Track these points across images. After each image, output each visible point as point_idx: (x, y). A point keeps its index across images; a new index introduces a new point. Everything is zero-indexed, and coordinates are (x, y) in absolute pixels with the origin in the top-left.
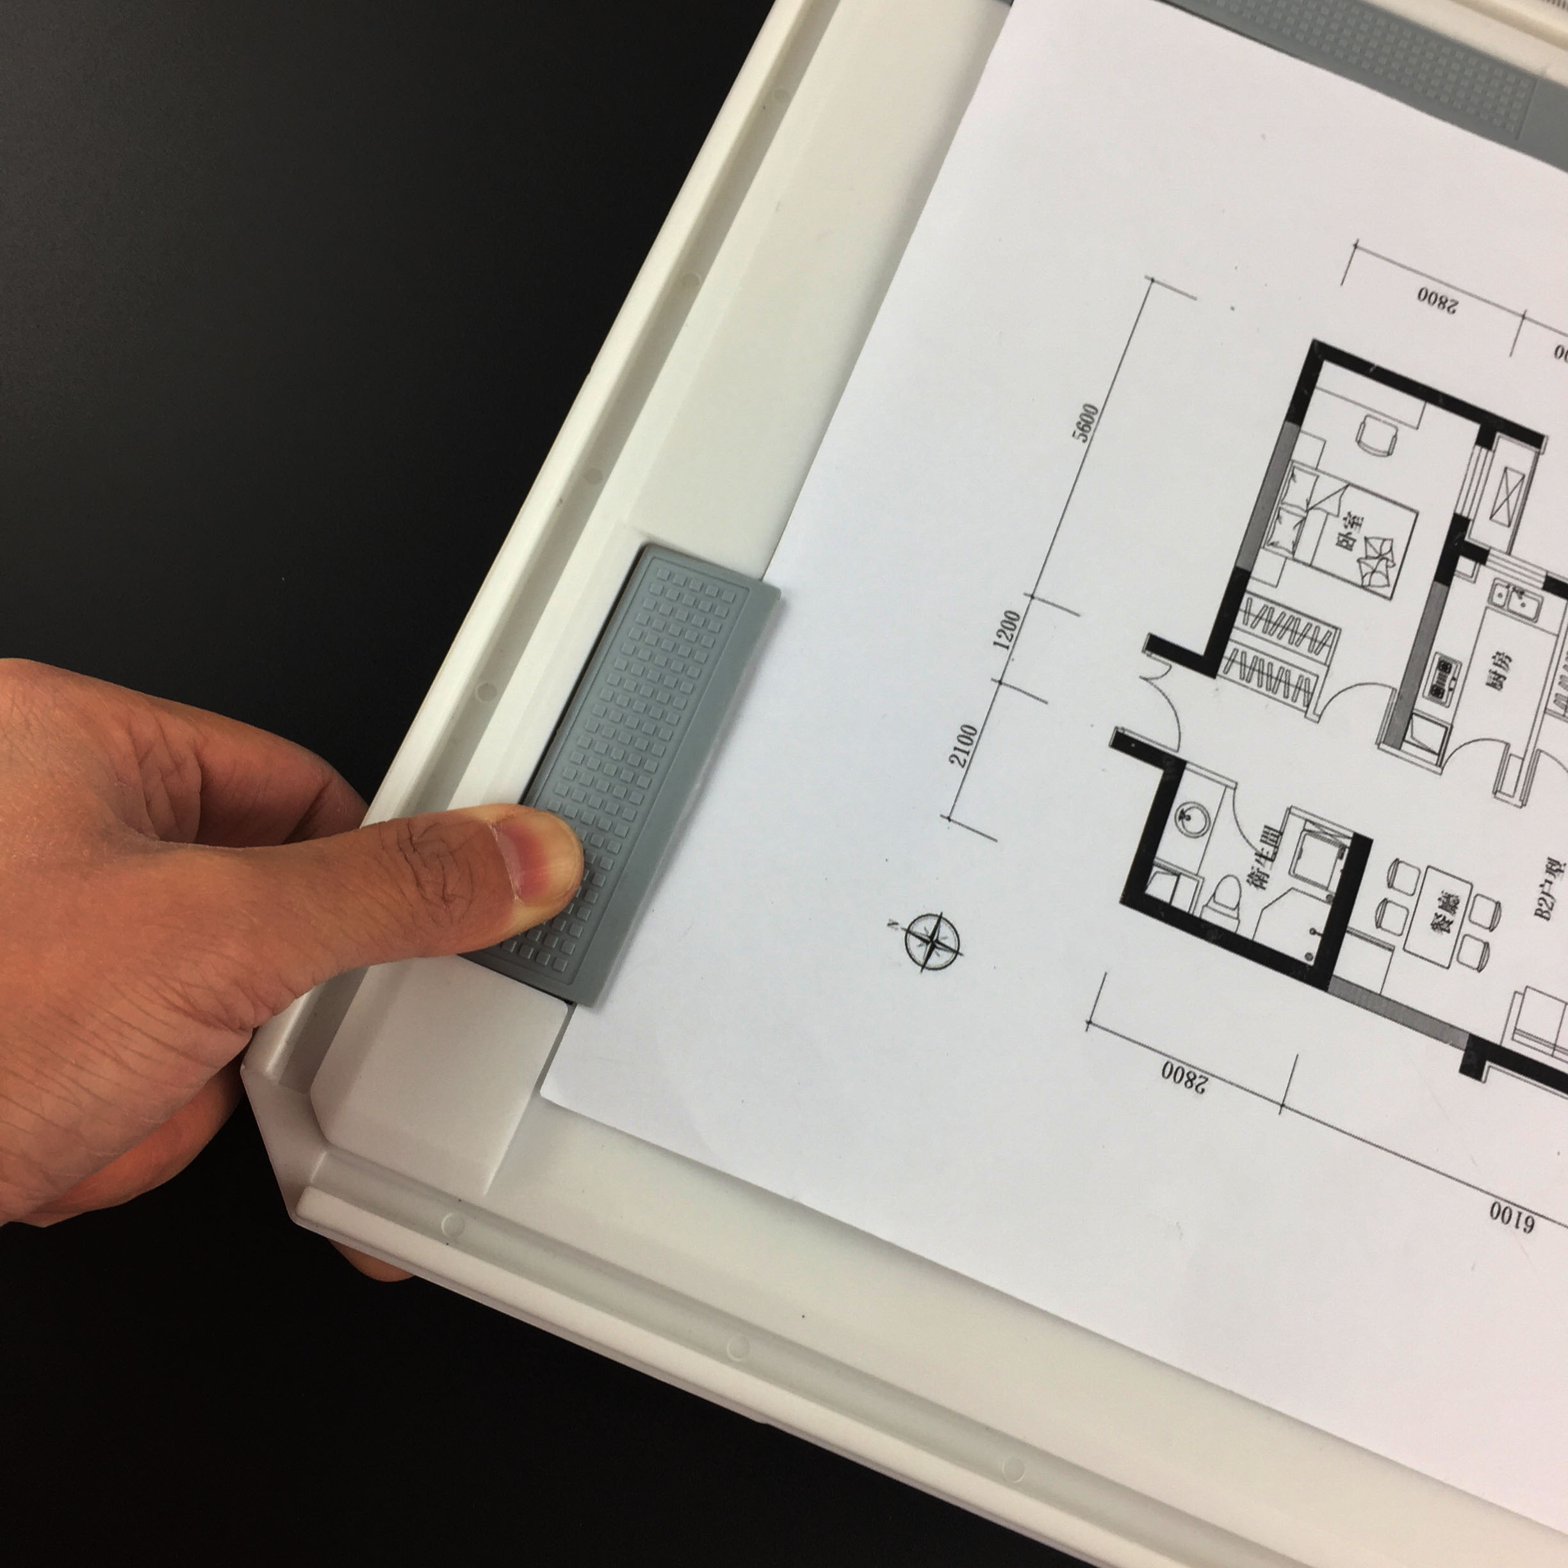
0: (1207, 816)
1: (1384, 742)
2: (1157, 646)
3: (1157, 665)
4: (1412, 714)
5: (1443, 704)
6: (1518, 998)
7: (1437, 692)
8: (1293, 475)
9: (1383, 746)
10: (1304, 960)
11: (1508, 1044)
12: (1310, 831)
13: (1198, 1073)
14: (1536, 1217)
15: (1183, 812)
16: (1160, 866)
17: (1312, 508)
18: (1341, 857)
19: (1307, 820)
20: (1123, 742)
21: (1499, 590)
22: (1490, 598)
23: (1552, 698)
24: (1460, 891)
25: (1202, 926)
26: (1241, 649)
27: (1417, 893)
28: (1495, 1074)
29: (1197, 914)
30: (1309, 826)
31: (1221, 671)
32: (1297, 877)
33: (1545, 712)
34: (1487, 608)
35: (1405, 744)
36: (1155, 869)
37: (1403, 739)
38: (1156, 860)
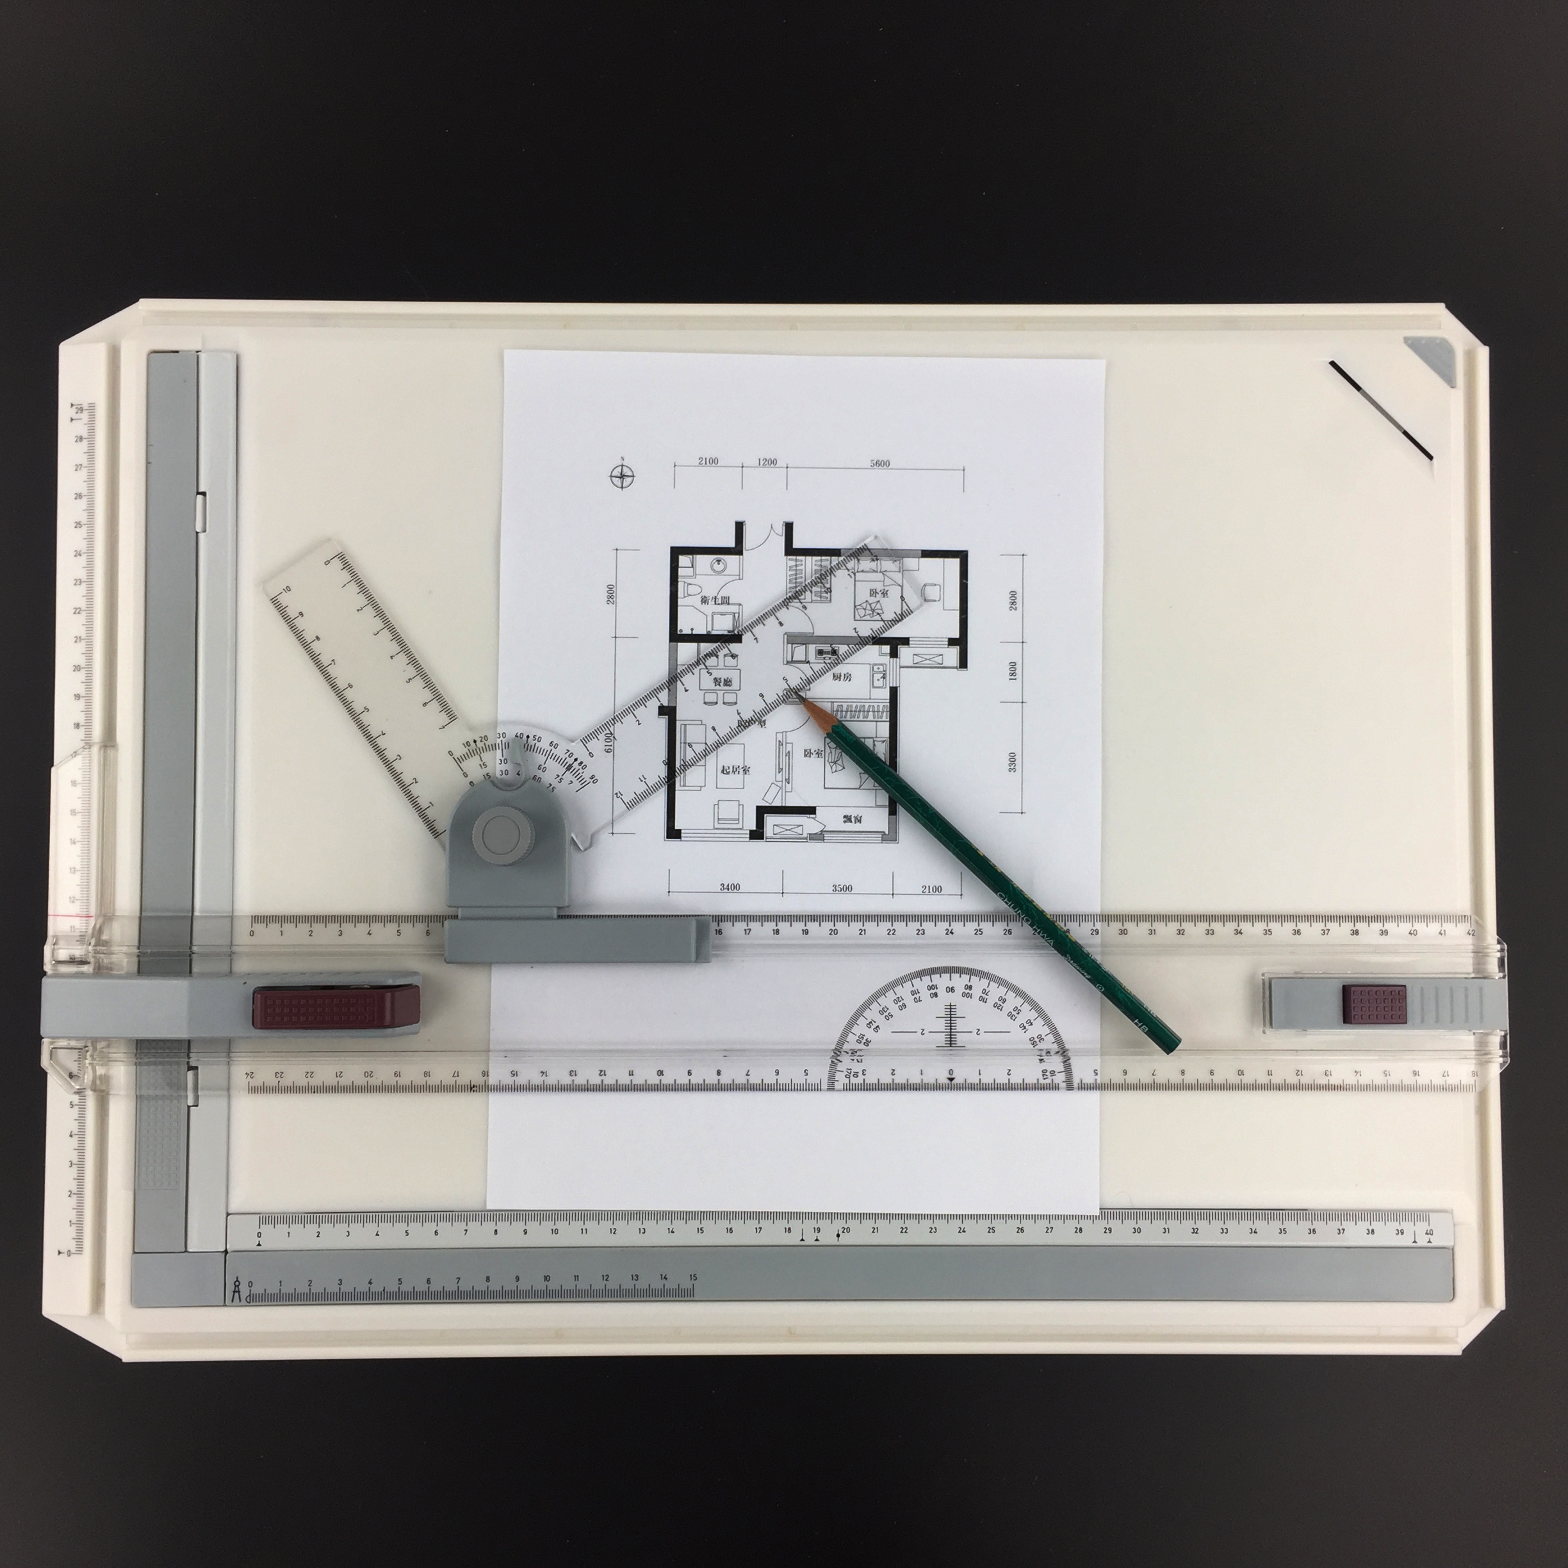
0: (723, 571)
1: (788, 636)
2: (789, 527)
3: (781, 530)
4: (805, 644)
5: (816, 656)
6: (700, 723)
7: (820, 652)
8: (896, 561)
9: (786, 636)
10: (679, 629)
11: (678, 724)
12: (734, 616)
13: (614, 599)
14: (612, 752)
15: (720, 561)
16: (693, 558)
17: (883, 574)
18: (729, 632)
19: (739, 613)
20: (739, 526)
21: (881, 667)
22: (876, 664)
23: (840, 704)
24: (735, 685)
25: (675, 583)
26: (803, 563)
27: (726, 668)
28: (664, 721)
29: (679, 580)
30: (737, 615)
31: (789, 557)
32: (712, 616)
33: (832, 702)
34: (870, 664)
35: (790, 645)
36: (691, 556)
37: (792, 644)
38: (695, 556)
